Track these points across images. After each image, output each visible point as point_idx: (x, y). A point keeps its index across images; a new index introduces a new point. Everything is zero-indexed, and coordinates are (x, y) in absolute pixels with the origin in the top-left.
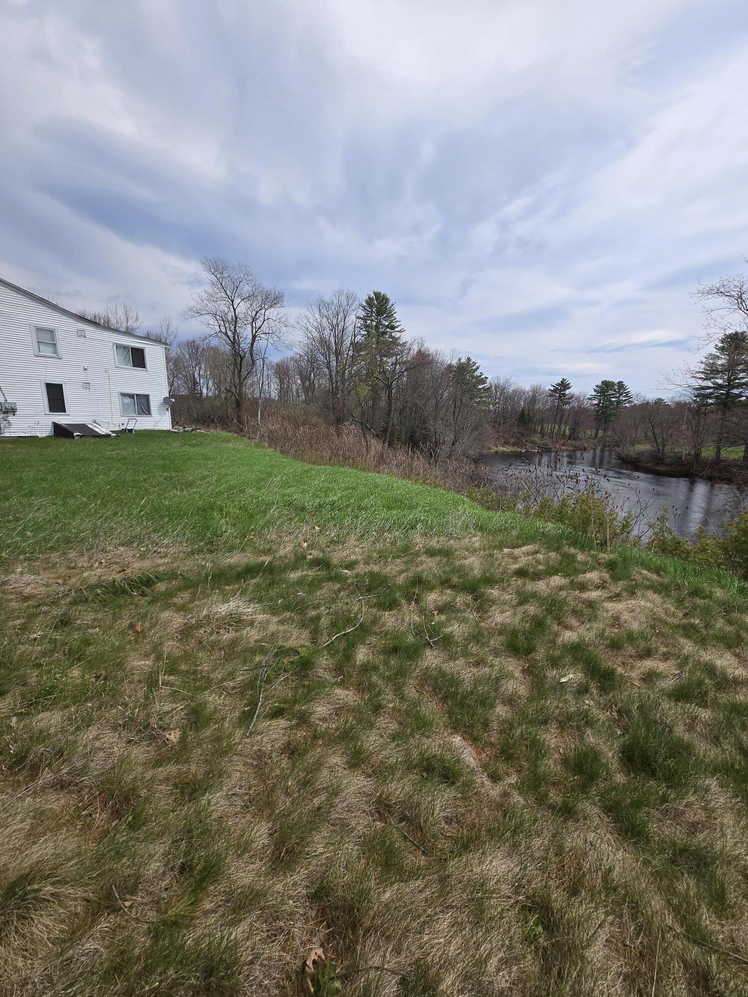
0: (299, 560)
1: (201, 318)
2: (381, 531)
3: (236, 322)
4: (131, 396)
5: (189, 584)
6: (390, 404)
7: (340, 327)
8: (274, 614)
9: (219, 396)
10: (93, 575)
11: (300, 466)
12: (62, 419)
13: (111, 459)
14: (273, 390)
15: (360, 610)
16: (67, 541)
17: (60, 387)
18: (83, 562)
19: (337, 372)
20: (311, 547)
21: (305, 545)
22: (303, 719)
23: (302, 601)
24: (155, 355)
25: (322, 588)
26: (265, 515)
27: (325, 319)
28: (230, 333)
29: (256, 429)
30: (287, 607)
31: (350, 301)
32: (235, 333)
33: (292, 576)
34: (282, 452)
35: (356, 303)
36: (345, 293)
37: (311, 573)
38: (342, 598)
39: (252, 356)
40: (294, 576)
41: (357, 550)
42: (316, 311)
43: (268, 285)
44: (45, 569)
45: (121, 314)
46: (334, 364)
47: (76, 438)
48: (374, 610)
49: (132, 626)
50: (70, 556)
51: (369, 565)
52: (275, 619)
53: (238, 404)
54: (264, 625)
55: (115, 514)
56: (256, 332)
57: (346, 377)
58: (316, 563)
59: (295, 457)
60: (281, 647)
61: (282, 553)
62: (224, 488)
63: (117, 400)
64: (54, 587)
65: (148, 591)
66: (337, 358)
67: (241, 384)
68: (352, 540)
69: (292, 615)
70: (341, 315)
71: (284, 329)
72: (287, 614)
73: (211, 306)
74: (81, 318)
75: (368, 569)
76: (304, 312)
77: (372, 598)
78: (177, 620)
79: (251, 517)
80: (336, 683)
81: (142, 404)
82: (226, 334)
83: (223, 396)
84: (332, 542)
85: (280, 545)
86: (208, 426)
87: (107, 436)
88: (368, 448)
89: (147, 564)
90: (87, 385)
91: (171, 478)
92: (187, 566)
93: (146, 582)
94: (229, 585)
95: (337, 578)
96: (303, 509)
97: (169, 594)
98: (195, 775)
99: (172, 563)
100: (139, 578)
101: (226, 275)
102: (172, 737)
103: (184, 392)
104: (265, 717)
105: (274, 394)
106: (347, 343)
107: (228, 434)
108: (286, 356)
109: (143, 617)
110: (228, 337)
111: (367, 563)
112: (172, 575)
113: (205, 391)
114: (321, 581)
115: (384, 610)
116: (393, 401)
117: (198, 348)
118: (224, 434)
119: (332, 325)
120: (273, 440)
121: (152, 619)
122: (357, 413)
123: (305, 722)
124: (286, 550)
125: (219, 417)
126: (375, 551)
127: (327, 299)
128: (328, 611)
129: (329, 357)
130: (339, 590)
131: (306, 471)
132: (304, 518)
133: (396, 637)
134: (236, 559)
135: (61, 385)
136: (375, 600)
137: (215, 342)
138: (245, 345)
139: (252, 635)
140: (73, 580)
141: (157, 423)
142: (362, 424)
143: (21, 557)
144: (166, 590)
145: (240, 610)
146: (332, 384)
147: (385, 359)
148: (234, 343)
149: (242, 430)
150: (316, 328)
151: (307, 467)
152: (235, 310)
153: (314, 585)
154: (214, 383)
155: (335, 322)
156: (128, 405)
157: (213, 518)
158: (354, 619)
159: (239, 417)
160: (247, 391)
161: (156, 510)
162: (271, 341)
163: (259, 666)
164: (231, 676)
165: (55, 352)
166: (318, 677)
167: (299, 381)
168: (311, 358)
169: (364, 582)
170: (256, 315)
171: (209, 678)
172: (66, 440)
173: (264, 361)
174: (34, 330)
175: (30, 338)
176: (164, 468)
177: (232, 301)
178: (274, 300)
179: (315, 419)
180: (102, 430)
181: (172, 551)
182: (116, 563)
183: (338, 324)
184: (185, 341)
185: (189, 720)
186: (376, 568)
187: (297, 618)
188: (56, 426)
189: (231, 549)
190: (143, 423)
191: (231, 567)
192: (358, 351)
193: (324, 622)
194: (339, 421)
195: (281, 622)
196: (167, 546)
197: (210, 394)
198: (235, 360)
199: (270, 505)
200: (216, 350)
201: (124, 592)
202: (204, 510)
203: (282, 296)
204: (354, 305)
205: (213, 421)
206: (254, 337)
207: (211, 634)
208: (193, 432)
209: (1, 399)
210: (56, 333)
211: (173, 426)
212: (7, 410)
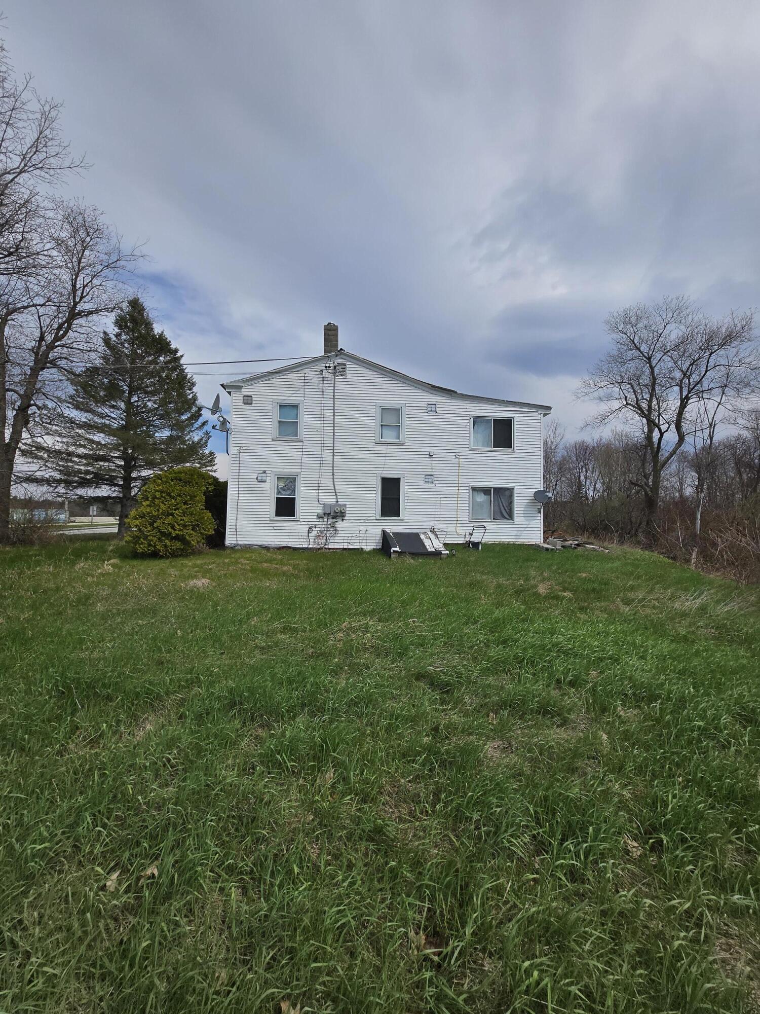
4: (486, 491)
9: (608, 497)
12: (393, 526)
17: (397, 481)
53: (650, 504)
63: (466, 497)
74: (434, 388)
81: (501, 502)
82: (636, 409)
87: (437, 554)
90: (430, 478)
113: (591, 493)
117: (587, 448)
135: (399, 479)
141: (520, 532)
152: (652, 368)
154: (603, 484)
156: (480, 505)
165: (399, 437)
174: (378, 410)
175: (372, 420)
177: (649, 358)
180: (432, 544)
188: (386, 536)
190: (498, 533)
197: (597, 496)
205: (606, 528)
208: (580, 549)
209: (332, 501)
210: (403, 411)
211: (545, 539)
212: (335, 514)
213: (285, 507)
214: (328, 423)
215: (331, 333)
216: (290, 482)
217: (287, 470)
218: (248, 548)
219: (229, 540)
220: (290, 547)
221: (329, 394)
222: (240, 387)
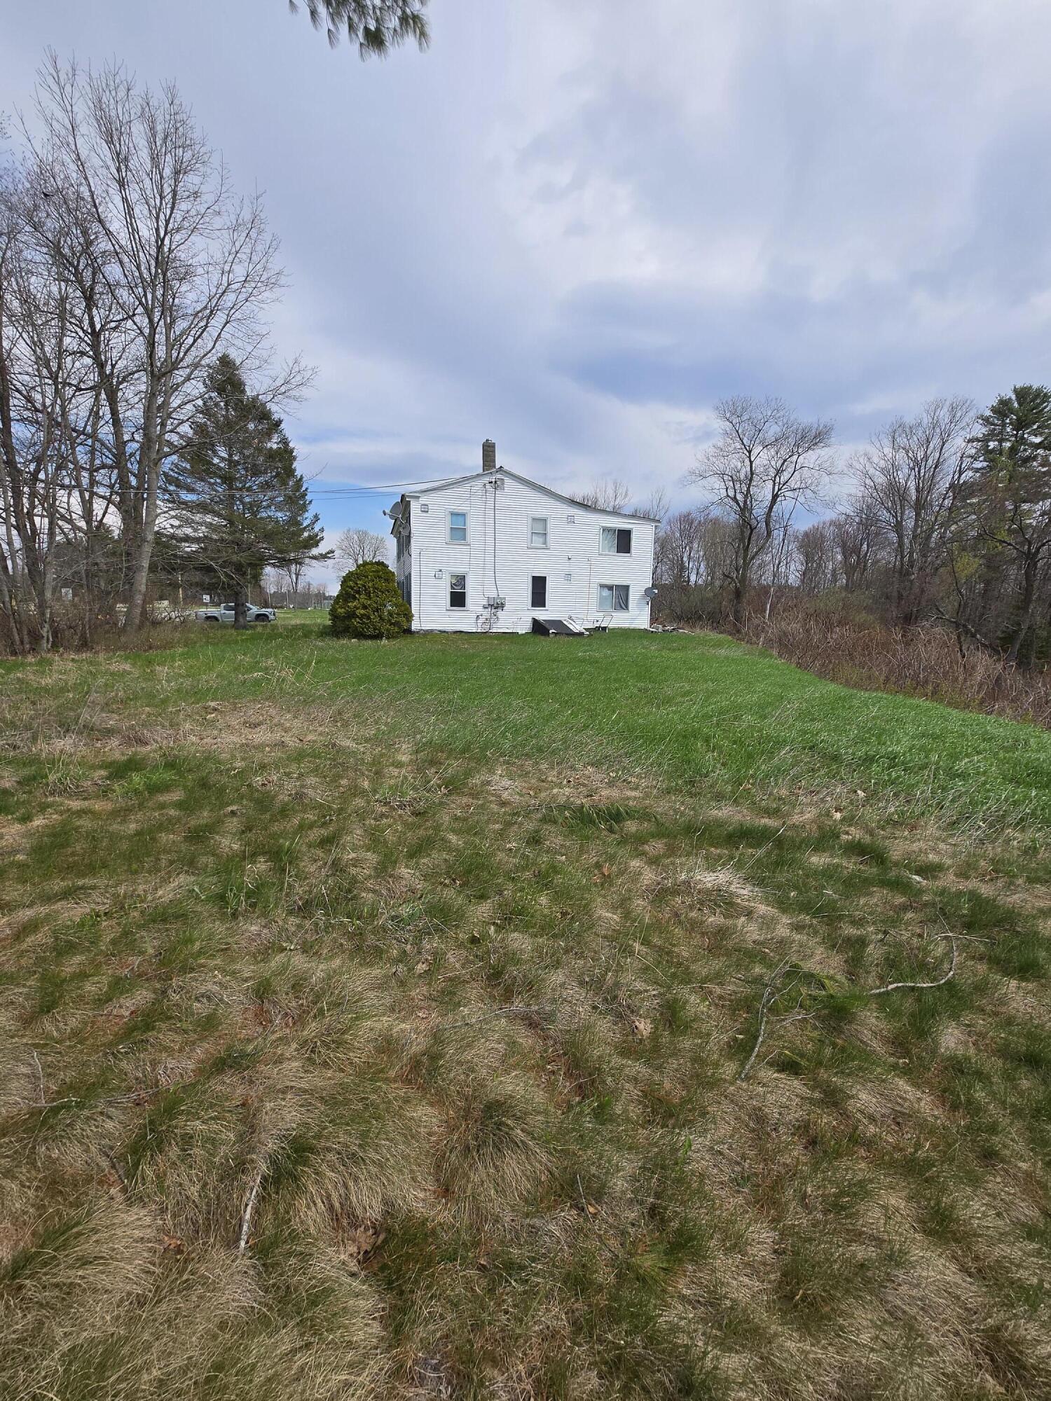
0: (825, 838)
1: (704, 482)
2: (998, 823)
3: (751, 480)
4: (610, 588)
5: (661, 832)
6: (1028, 591)
7: (930, 461)
8: (784, 911)
9: (712, 583)
10: (564, 793)
11: (832, 688)
12: (542, 615)
13: (583, 660)
14: (793, 573)
15: (948, 954)
16: (540, 750)
17: (543, 579)
18: (552, 776)
19: (915, 537)
20: (849, 820)
21: (838, 816)
22: (833, 1099)
23: (831, 905)
24: (644, 538)
25: (871, 894)
26: (771, 758)
27: (902, 453)
28: (739, 497)
29: (760, 630)
30: (805, 907)
31: (959, 415)
32: (747, 494)
33: (814, 859)
34: (799, 665)
35: (972, 414)
36: (948, 403)
37: (850, 865)
38: (908, 924)
39: (767, 524)
40: (818, 860)
41: (942, 846)
42: (887, 442)
43: (807, 419)
44: (520, 776)
45: (610, 492)
46: (910, 523)
47: (551, 636)
48: (982, 968)
49: (598, 866)
50: (542, 767)
51: (967, 878)
52: (785, 920)
53: (738, 594)
54: (768, 923)
55: (586, 727)
56: (779, 490)
57: (933, 545)
58: (856, 849)
59: (822, 675)
60: (795, 966)
61: (796, 819)
62: (712, 711)
63: (595, 591)
64: (527, 797)
65: (616, 827)
66: (918, 515)
67: (746, 565)
68: (931, 828)
69: (814, 921)
70: (936, 442)
71: (826, 479)
72: (805, 918)
73: (720, 465)
74: (573, 502)
75: (965, 885)
76: (863, 447)
77: (978, 943)
78: (649, 876)
79: (750, 756)
80: (895, 1067)
81: (620, 596)
82: (735, 499)
83: (717, 583)
84: (890, 822)
85: (794, 807)
86: (693, 626)
87: (581, 634)
88: (969, 670)
89: (615, 793)
90: (568, 576)
91: (646, 690)
92: (662, 807)
93: (615, 816)
94: (716, 848)
95: (899, 885)
96: (836, 758)
97: (640, 839)
98: (668, 1093)
99: (643, 799)
100: (608, 808)
101: (745, 417)
102: (641, 1026)
103: (667, 580)
104: (771, 1064)
105: (794, 579)
106: (943, 485)
107: (721, 635)
108: (822, 519)
109: (611, 858)
110: (737, 502)
111: (963, 875)
112: (645, 815)
113: (693, 578)
114: (867, 882)
115: (1007, 973)
116: (1036, 584)
117: (692, 523)
118: (714, 635)
119: (915, 461)
120: (785, 645)
121: (620, 864)
122: (949, 607)
123: (835, 1104)
124: (804, 815)
125: (709, 613)
126: (984, 857)
127: (909, 420)
128: (880, 936)
129: (902, 513)
130: (904, 908)
131: (844, 699)
132: (838, 773)
133: (1031, 1036)
134: (725, 813)
135: (534, 578)
136: (982, 948)
137: (716, 512)
138: (759, 511)
139: (752, 932)
140: (543, 795)
141: (633, 620)
142: (957, 625)
143: (501, 759)
144: (638, 830)
145: (732, 888)
146: (902, 557)
147: (1025, 506)
148: (745, 510)
149: (738, 631)
150: (882, 470)
151: (843, 691)
152: (751, 463)
153: (854, 885)
154: (707, 566)
155: (920, 455)
156: (606, 598)
157: (696, 750)
158: (935, 969)
159: (737, 612)
160: (753, 575)
161: (631, 730)
162: (801, 499)
163: (758, 980)
164: (718, 978)
165: (545, 543)
166: (861, 1041)
167: (839, 557)
168: (867, 519)
169: (959, 908)
170: (783, 464)
171: (688, 968)
172: (542, 638)
173: (786, 531)
174: (530, 520)
175: (524, 528)
176: (639, 677)
177: (750, 452)
178: (815, 438)
179: (862, 617)
180: (576, 627)
181: (644, 783)
182: (584, 785)
183: (926, 458)
184: (677, 514)
185: (662, 1014)
186: (986, 890)
187: (823, 930)
188: (536, 623)
189: (719, 797)
190: (619, 620)
191: (719, 824)
192: (964, 499)
193: (874, 952)
194: (908, 619)
195: (798, 928)
196: (639, 776)
197: (700, 582)
198: (742, 532)
199: (779, 744)
200: (715, 522)
201: (592, 821)
202: (685, 737)
203: (831, 429)
204: (967, 419)
205: (700, 618)
206: (775, 497)
207: (691, 907)
208: (675, 633)
209: (493, 594)
210: (548, 522)
211: (651, 624)
212: (497, 606)
213: (458, 599)
214: (490, 530)
215: (489, 451)
216: (460, 580)
217: (460, 570)
218: (429, 633)
219: (415, 626)
220: (461, 632)
221: (490, 504)
222: (418, 497)
